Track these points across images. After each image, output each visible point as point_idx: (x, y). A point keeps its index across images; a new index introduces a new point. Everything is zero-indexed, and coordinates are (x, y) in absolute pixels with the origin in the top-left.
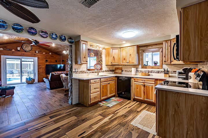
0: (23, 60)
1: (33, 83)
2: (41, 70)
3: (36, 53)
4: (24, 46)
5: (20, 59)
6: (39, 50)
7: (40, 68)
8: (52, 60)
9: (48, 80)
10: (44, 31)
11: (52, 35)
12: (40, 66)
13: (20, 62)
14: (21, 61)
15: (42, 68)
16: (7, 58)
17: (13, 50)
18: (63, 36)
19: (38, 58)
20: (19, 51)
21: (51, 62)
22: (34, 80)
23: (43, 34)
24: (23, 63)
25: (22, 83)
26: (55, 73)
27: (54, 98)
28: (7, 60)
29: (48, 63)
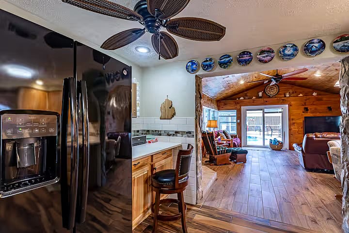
0: (266, 110)
1: (280, 150)
2: (295, 128)
3: (285, 96)
4: (267, 89)
5: (262, 110)
6: (291, 91)
7: (294, 123)
8: (318, 108)
9: (301, 149)
10: (265, 49)
11: (283, 51)
12: (293, 120)
13: (262, 114)
14: (264, 113)
15: (298, 124)
16: (247, 110)
17: (254, 98)
18: (315, 41)
19: (290, 105)
20: (261, 97)
21: (316, 111)
22: (282, 144)
23: (264, 55)
24: (266, 115)
25: (264, 147)
26: (315, 135)
27: (305, 192)
28: (247, 112)
29: (309, 115)
